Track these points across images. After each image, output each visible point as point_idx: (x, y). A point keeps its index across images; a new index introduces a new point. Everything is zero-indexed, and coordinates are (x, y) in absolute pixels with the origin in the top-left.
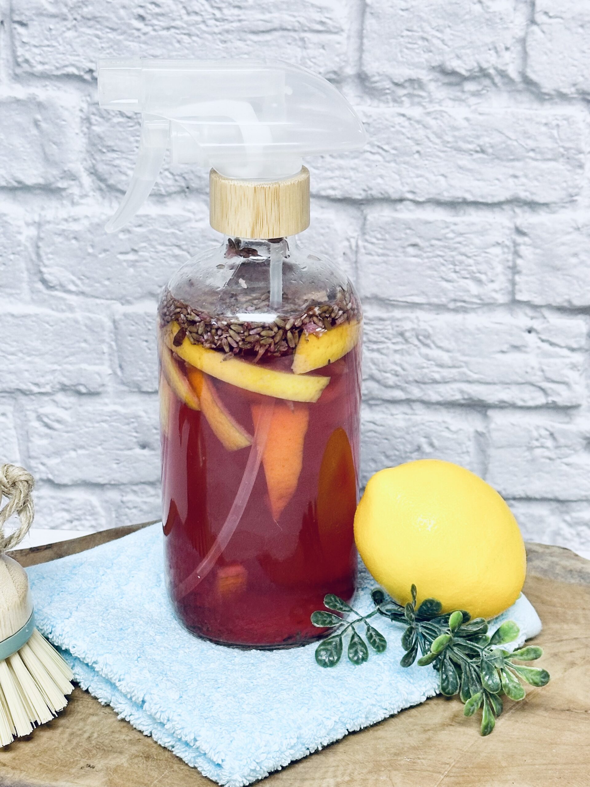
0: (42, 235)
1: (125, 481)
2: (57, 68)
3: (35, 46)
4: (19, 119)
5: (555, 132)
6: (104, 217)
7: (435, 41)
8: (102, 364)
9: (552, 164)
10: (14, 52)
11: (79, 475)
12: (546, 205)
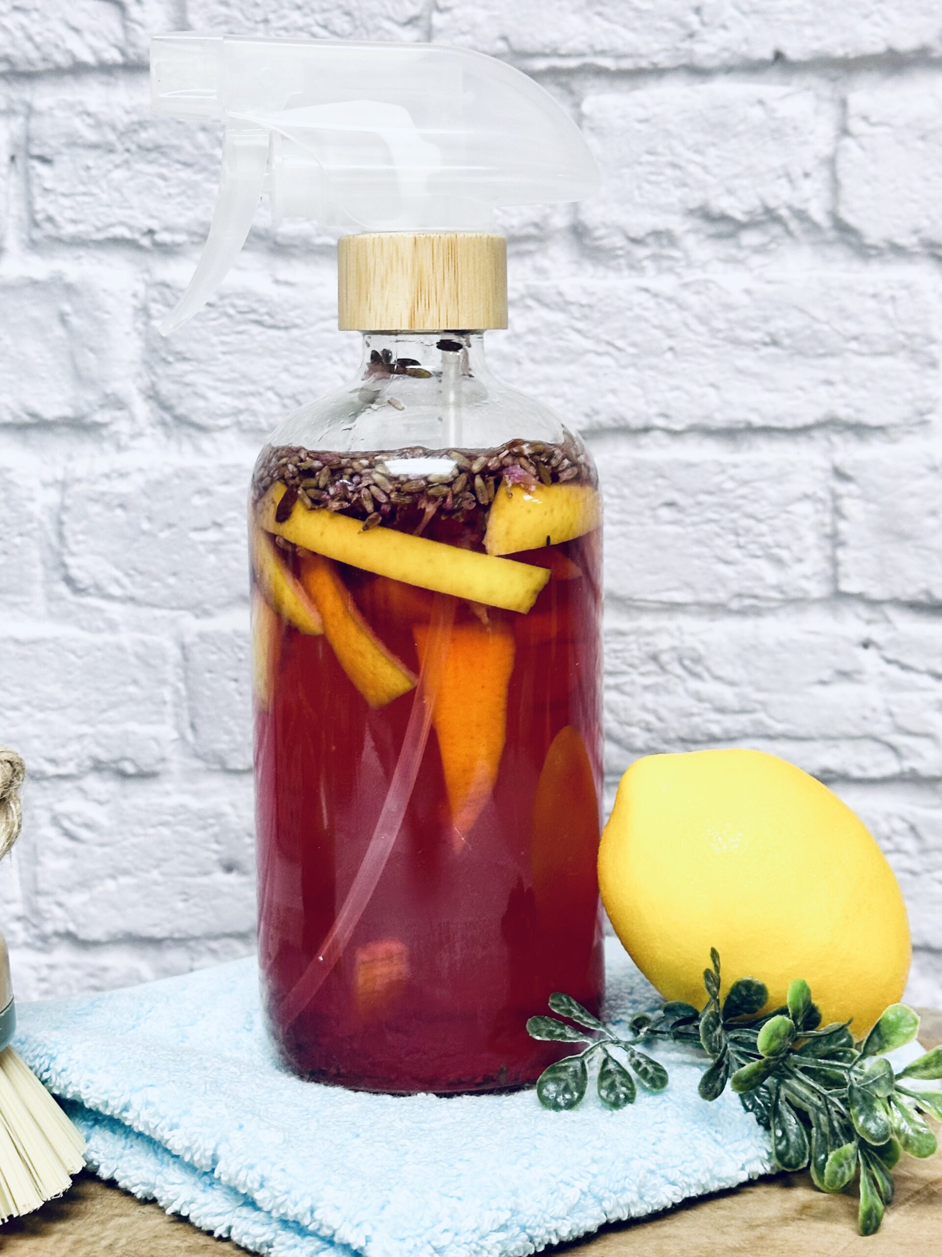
0: (68, 502)
1: (197, 932)
2: (98, 230)
3: (64, 195)
4: (36, 312)
5: (889, 309)
6: (168, 470)
7: (692, 169)
8: (162, 722)
9: (887, 361)
10: (30, 204)
11: (120, 924)
12: (881, 429)
